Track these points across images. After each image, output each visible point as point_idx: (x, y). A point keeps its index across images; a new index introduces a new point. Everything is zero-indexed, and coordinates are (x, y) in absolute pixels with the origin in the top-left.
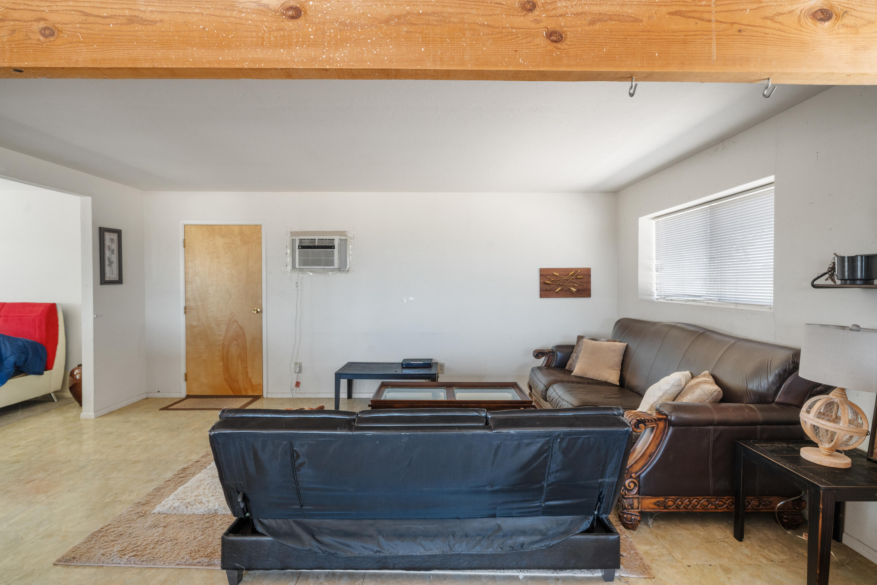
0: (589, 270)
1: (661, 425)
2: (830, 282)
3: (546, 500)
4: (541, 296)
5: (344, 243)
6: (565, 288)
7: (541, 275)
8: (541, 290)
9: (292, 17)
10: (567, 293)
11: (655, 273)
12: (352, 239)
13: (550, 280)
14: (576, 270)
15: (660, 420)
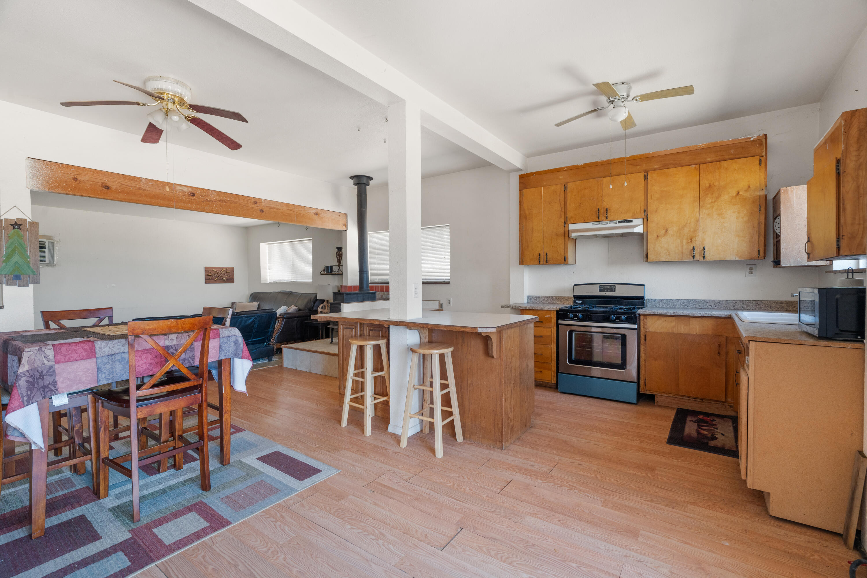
0: (233, 268)
1: (281, 319)
2: (324, 273)
3: (253, 339)
4: (206, 283)
5: (52, 244)
6: (220, 278)
7: (205, 271)
8: (206, 279)
9: (192, 196)
10: (221, 281)
11: (268, 270)
12: (57, 242)
13: (211, 273)
14: (226, 268)
15: (281, 317)
